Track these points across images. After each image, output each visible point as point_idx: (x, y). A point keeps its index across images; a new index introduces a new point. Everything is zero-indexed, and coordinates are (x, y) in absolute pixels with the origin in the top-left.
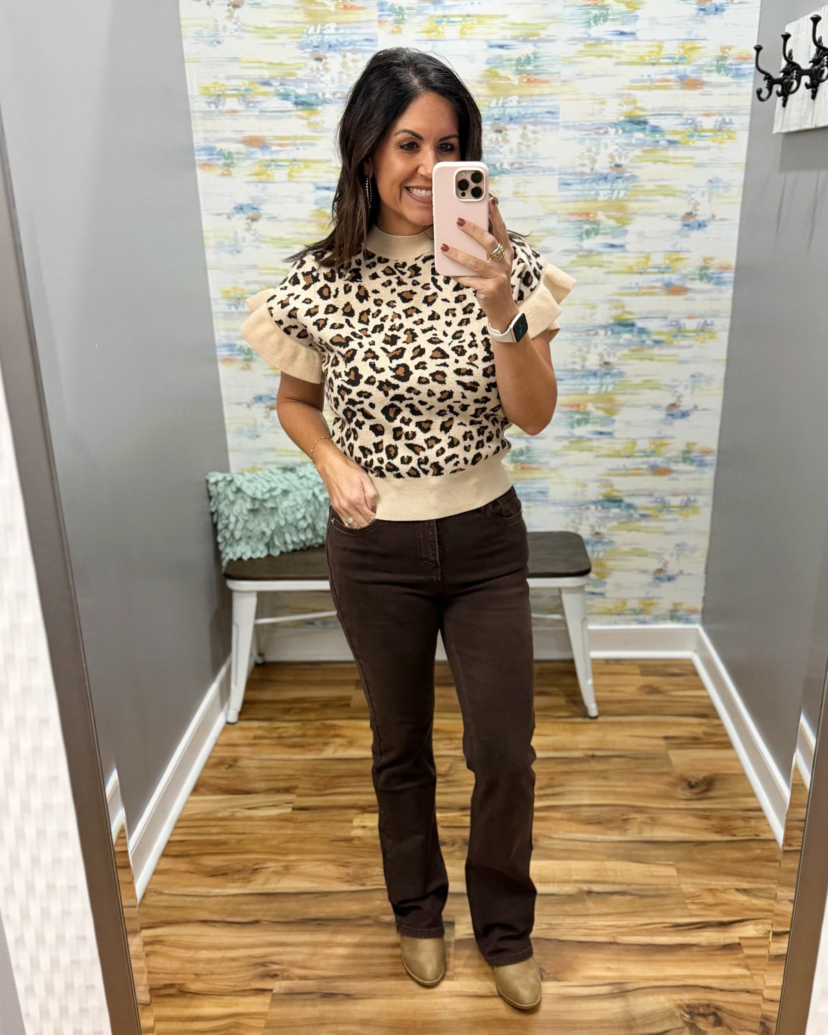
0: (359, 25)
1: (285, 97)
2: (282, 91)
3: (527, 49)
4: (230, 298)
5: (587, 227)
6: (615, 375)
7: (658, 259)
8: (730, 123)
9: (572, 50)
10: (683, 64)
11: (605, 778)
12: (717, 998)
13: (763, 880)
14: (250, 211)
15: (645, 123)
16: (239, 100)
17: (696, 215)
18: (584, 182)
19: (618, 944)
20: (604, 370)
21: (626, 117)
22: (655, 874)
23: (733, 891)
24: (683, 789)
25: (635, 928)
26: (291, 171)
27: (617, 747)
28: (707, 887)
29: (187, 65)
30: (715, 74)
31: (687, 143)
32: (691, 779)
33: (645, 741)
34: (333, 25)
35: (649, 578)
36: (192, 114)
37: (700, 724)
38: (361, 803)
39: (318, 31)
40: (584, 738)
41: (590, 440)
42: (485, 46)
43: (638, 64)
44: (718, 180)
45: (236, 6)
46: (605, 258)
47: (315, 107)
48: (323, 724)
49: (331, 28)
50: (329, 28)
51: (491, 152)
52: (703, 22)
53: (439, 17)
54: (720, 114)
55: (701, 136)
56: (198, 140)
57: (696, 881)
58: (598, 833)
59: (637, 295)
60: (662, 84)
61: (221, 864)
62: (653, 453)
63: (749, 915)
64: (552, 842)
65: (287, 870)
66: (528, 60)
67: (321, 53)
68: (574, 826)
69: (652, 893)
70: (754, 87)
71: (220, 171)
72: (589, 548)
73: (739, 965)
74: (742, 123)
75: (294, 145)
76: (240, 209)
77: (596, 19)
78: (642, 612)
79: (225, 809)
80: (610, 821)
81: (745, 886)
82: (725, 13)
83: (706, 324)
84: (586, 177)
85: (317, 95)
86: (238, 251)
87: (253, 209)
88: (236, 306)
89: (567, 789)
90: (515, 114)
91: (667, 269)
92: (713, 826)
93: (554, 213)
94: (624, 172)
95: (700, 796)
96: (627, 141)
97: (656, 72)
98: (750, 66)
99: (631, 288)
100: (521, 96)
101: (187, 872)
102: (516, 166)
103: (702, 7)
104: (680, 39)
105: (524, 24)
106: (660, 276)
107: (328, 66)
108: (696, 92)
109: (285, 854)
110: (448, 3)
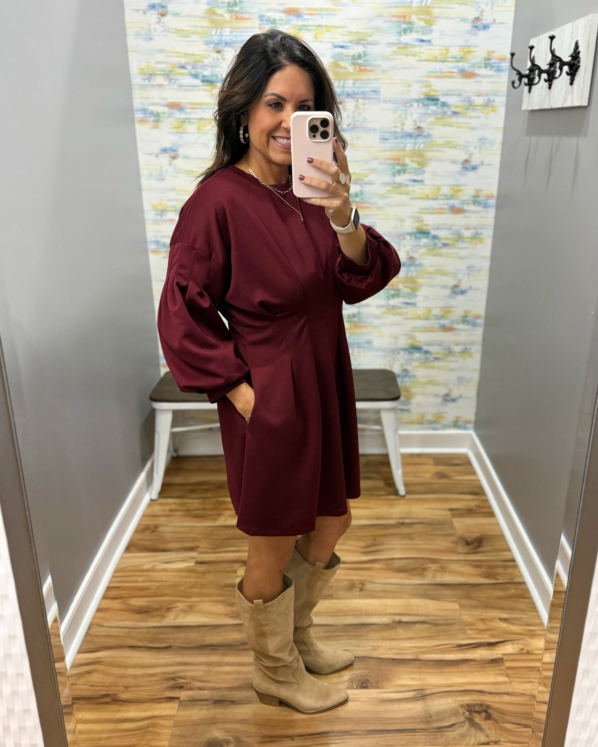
0: (246, 30)
1: (196, 76)
2: (194, 72)
3: (359, 49)
4: (157, 210)
5: (398, 168)
6: (417, 266)
7: (445, 190)
8: (493, 101)
10: (463, 62)
11: (411, 539)
12: (487, 699)
13: (517, 612)
14: (172, 153)
15: (437, 100)
16: (164, 78)
17: (471, 162)
18: (396, 138)
19: (420, 660)
20: (410, 262)
21: (425, 95)
22: (445, 608)
23: (498, 621)
24: (463, 546)
25: (432, 649)
26: (199, 126)
27: (419, 516)
28: (480, 617)
29: (129, 53)
30: (484, 69)
31: (465, 113)
32: (468, 539)
33: (438, 512)
34: (228, 30)
35: (439, 400)
36: (133, 87)
37: (473, 500)
39: (218, 33)
40: (396, 510)
41: (400, 308)
42: (331, 46)
43: (433, 61)
44: (485, 139)
45: (163, 15)
46: (410, 189)
47: (215, 84)
48: (217, 500)
49: (227, 31)
52: (475, 35)
53: (300, 26)
54: (487, 95)
55: (474, 109)
56: (137, 103)
57: (472, 613)
58: (406, 579)
59: (432, 213)
60: (448, 75)
61: (144, 604)
62: (442, 317)
63: (508, 637)
64: (374, 585)
65: (190, 609)
66: (360, 57)
67: (220, 47)
68: (390, 574)
69: (442, 622)
70: (509, 79)
71: (151, 125)
72: (399, 380)
73: (502, 674)
74: (501, 101)
75: (202, 108)
76: (165, 151)
77: (405, 31)
78: (435, 422)
79: (149, 563)
80: (414, 569)
81: (505, 616)
82: (490, 30)
83: (477, 233)
84: (398, 135)
85: (217, 76)
86: (163, 179)
87: (174, 151)
88: (161, 215)
89: (385, 547)
90: (351, 92)
91: (452, 197)
92: (483, 573)
93: (376, 158)
94: (423, 132)
95: (474, 551)
96: (425, 111)
97: (444, 67)
98: (506, 65)
99: (428, 209)
100: (355, 80)
101: (120, 610)
102: (352, 126)
103: (476, 25)
104: (460, 46)
105: (357, 33)
106: (447, 202)
107: (225, 57)
108: (471, 81)
109: (190, 597)
110: (306, 17)
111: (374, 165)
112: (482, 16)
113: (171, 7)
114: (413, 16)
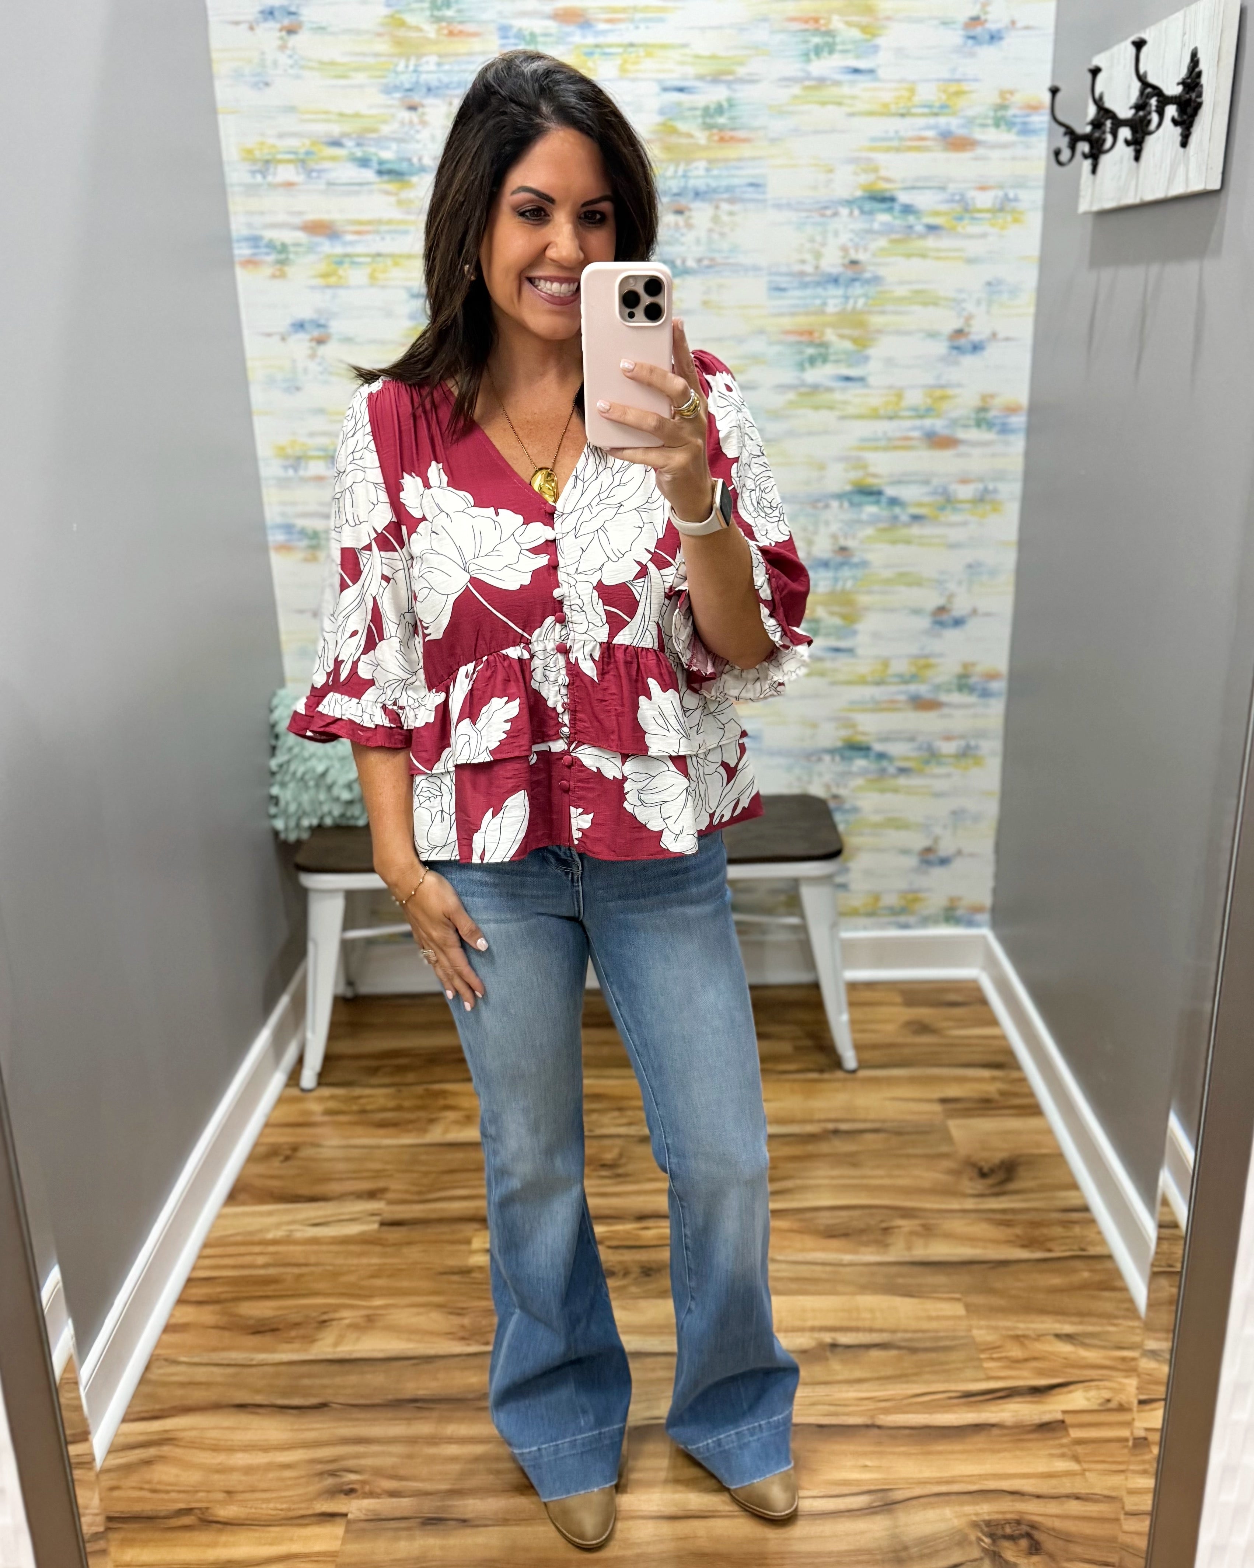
0: (471, 59)
1: (364, 162)
2: (359, 154)
3: (718, 94)
4: (286, 457)
5: (810, 351)
6: (856, 566)
7: (915, 398)
8: (1016, 200)
9: (784, 94)
10: (946, 114)
11: (855, 1165)
12: (1032, 1509)
13: (1094, 1320)
14: (316, 331)
15: (892, 199)
16: (296, 168)
17: (968, 333)
18: (804, 286)
19: (879, 1427)
20: (839, 559)
21: (865, 191)
22: (934, 1314)
23: (1051, 1338)
24: (972, 1179)
25: (906, 1402)
26: (374, 270)
27: (872, 1115)
28: (1013, 1333)
29: (220, 117)
30: (992, 130)
31: (954, 228)
32: (983, 1164)
33: (913, 1106)
34: (433, 59)
35: (912, 861)
36: (229, 189)
37: (994, 1079)
39: (411, 68)
40: (822, 1103)
41: (821, 659)
42: (656, 88)
43: (882, 114)
44: (1000, 282)
45: (291, 31)
46: (838, 396)
47: (407, 178)
48: (427, 1090)
49: (430, 63)
50: (426, 62)
51: (668, 243)
52: (972, 55)
53: (589, 46)
54: (1001, 187)
55: (974, 218)
56: (238, 226)
57: (993, 1323)
58: (844, 1251)
59: (886, 449)
60: (916, 144)
61: (269, 1313)
62: (913, 678)
63: (1073, 1374)
65: (370, 1323)
66: (720, 110)
67: (416, 98)
68: (809, 1241)
69: (929, 1345)
70: (1048, 148)
71: (270, 271)
73: (1063, 1456)
74: (1032, 199)
75: (377, 232)
76: (300, 326)
77: (818, 50)
78: (903, 911)
79: (277, 1226)
80: (862, 1231)
81: (1067, 1328)
82: (1004, 43)
83: (986, 490)
84: (808, 279)
85: (409, 160)
86: (298, 389)
87: (320, 326)
88: (296, 468)
89: (799, 1182)
90: (702, 188)
91: (929, 412)
92: (1018, 1237)
93: (761, 332)
94: (863, 271)
95: (997, 1189)
96: (866, 226)
97: (907, 127)
98: (1042, 119)
99: (876, 440)
100: (710, 161)
101: (216, 1327)
102: (706, 262)
103: (972, 33)
104: (938, 80)
105: (713, 57)
106: (918, 422)
107: (427, 118)
108: (966, 155)
109: (371, 1296)
110: (602, 26)
111: (759, 345)
112: (986, 13)
113: (308, 14)
114: (835, 18)
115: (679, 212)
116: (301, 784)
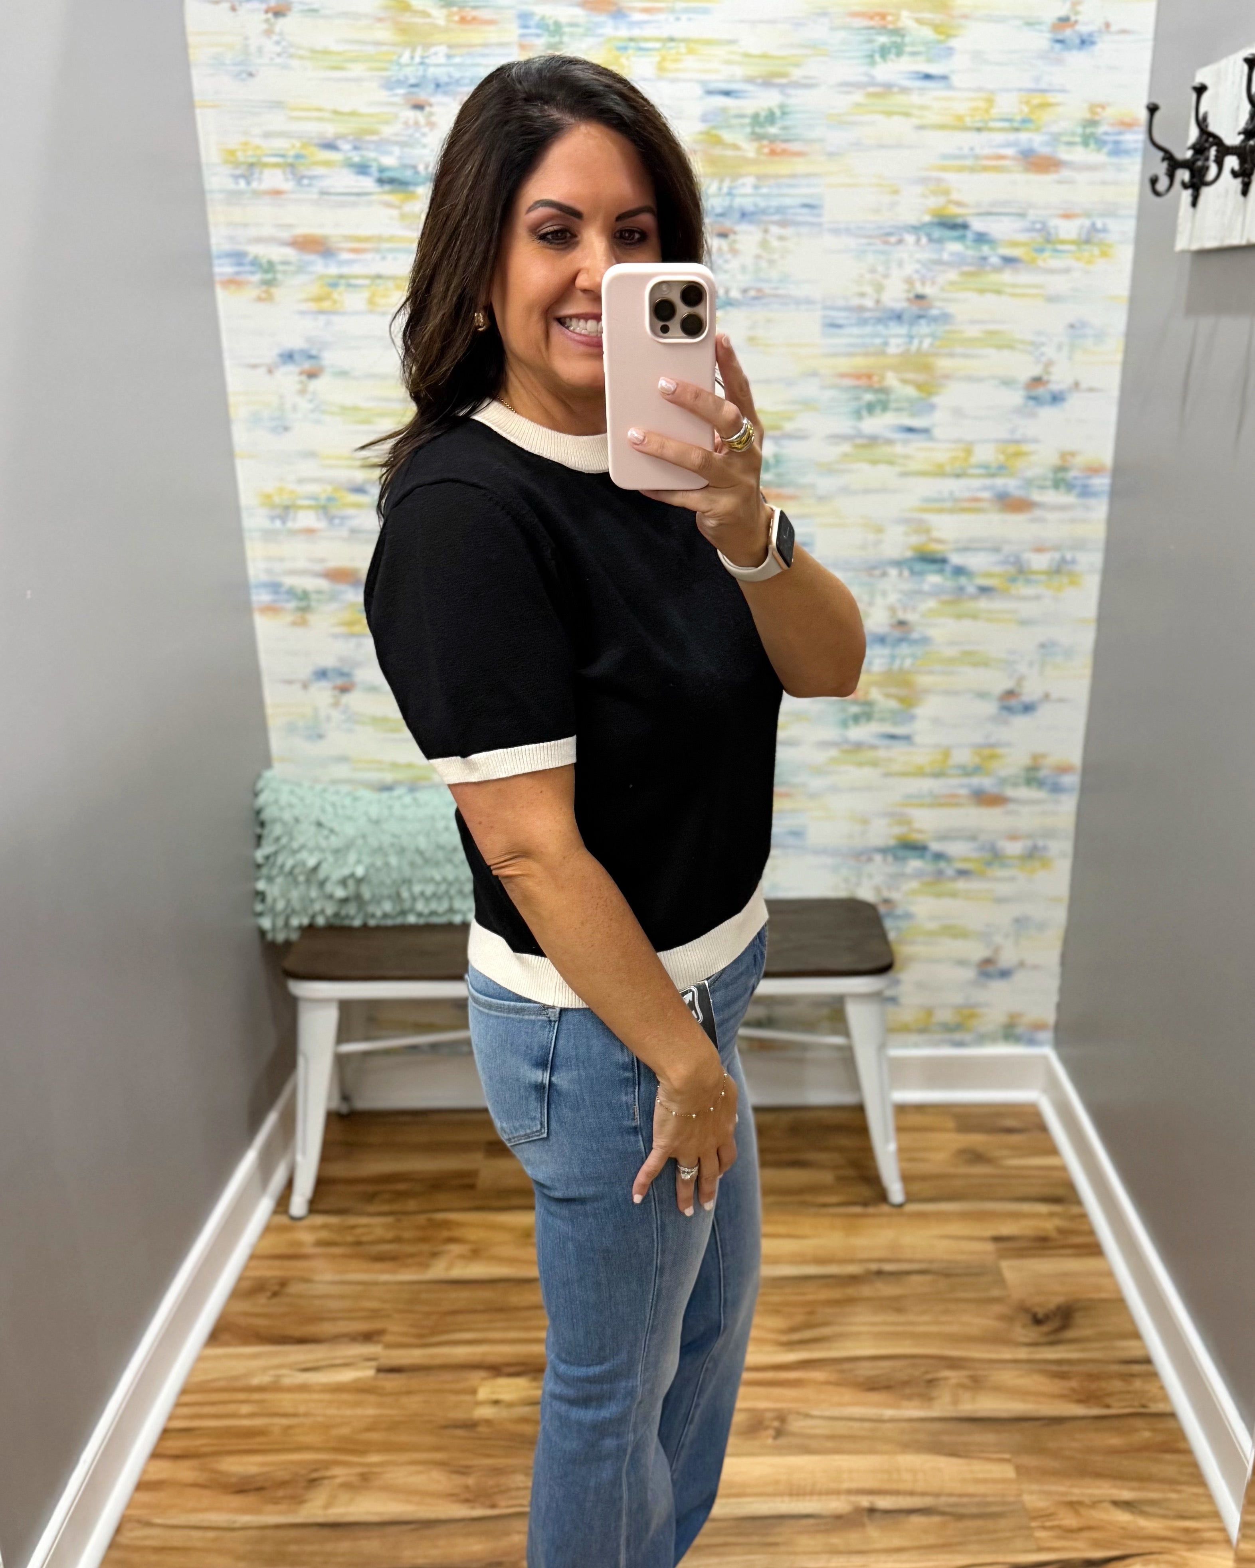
0: (487, 51)
1: (362, 169)
2: (356, 159)
3: (769, 99)
4: (273, 506)
5: (869, 397)
6: (915, 642)
7: (985, 454)
8: (1105, 230)
9: (844, 102)
10: (1028, 130)
11: (899, 1310)
13: (1155, 1486)
14: (307, 363)
15: (965, 226)
16: (284, 173)
17: (1048, 382)
18: (863, 322)
20: (897, 633)
21: (934, 215)
22: (981, 1476)
23: (1110, 1506)
24: (1023, 1326)
26: (375, 295)
27: (919, 1256)
28: (1069, 1499)
29: (198, 111)
30: (1080, 149)
31: (1033, 261)
32: (1036, 1309)
33: (964, 1245)
34: (442, 50)
35: (970, 973)
36: (208, 196)
37: (1051, 1214)
38: (492, 1359)
39: (417, 59)
40: (867, 1243)
41: (873, 747)
42: (698, 91)
43: (955, 128)
44: (1084, 325)
45: (278, 13)
46: (899, 449)
47: (411, 188)
48: (429, 1220)
49: (439, 54)
50: (436, 54)
52: (1059, 62)
53: (623, 40)
54: (1087, 215)
55: (1056, 251)
56: (218, 240)
57: (1048, 1488)
58: (887, 1406)
59: (951, 511)
60: (994, 164)
61: (254, 1470)
62: (977, 770)
63: (1134, 1546)
64: (809, 1422)
65: (365, 1481)
66: (771, 118)
67: (422, 96)
68: (847, 1394)
69: (974, 1510)
70: (1144, 172)
71: (254, 293)
74: (1123, 230)
75: (378, 250)
76: (289, 357)
77: (884, 52)
78: (958, 1027)
79: (262, 1371)
80: (906, 1383)
81: (1126, 1495)
82: (1097, 48)
83: (1063, 561)
84: (867, 315)
85: (415, 167)
86: (286, 429)
87: (311, 357)
88: (283, 519)
89: (837, 1329)
90: (750, 208)
91: (1001, 470)
92: (1073, 1390)
93: (814, 374)
94: (930, 307)
95: (1052, 1338)
96: (934, 256)
97: (983, 143)
98: (1136, 137)
99: (942, 500)
100: (759, 177)
101: (195, 1485)
102: (752, 293)
103: (1060, 37)
104: (1022, 90)
105: (764, 56)
106: (988, 482)
107: (432, 118)
108: (1048, 178)
109: (363, 1452)
110: (637, 17)
111: (810, 389)
112: (1077, 13)
114: (905, 14)
115: (723, 235)
116: (290, 879)
